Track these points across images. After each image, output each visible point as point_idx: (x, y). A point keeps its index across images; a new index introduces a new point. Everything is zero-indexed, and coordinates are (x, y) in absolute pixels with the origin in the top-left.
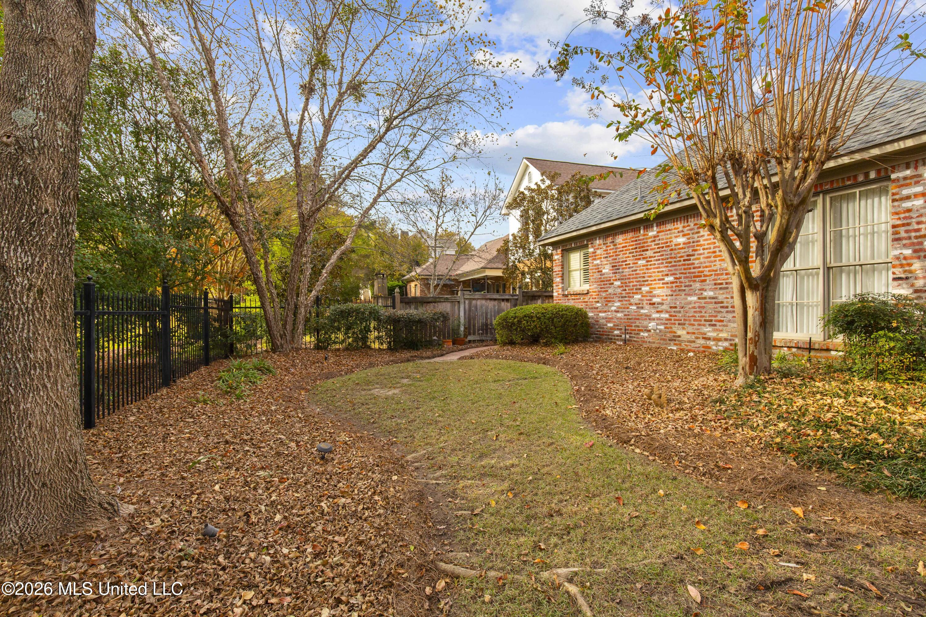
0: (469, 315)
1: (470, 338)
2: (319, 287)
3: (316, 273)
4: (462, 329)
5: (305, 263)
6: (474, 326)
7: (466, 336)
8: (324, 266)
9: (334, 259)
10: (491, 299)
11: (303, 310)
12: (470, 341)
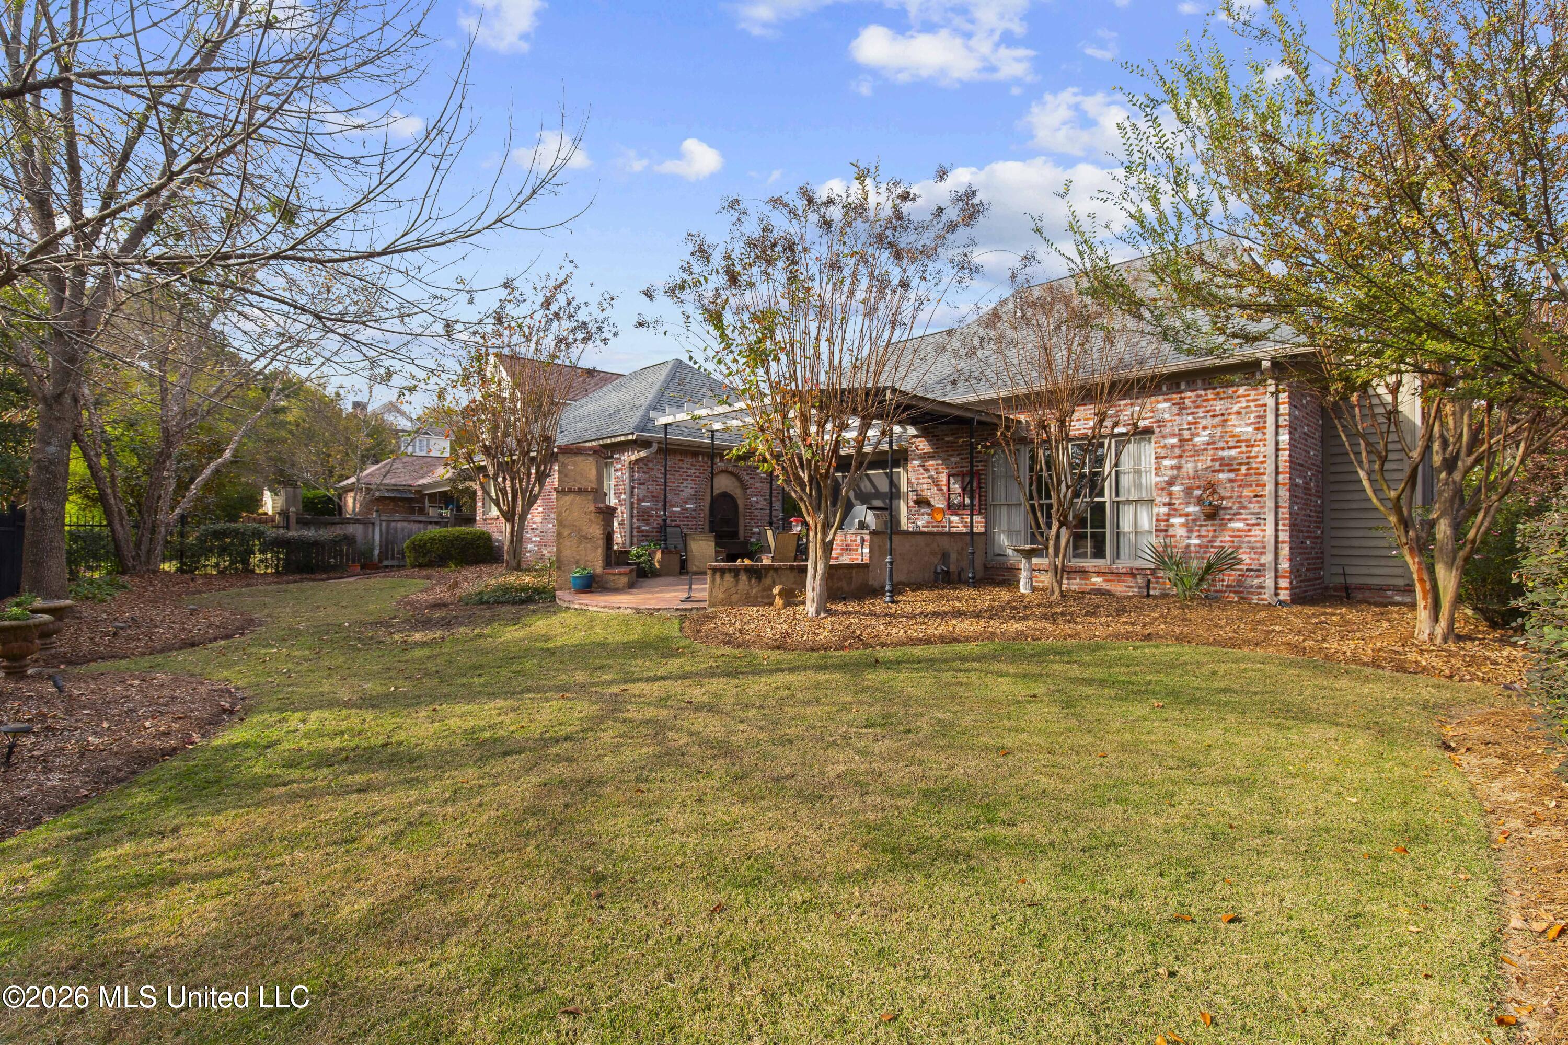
0: (387, 538)
1: (386, 563)
2: (185, 504)
3: (183, 487)
4: (376, 552)
5: (169, 478)
6: (393, 550)
7: (380, 561)
8: (192, 480)
9: (207, 472)
10: (415, 522)
11: (163, 530)
12: (387, 567)
